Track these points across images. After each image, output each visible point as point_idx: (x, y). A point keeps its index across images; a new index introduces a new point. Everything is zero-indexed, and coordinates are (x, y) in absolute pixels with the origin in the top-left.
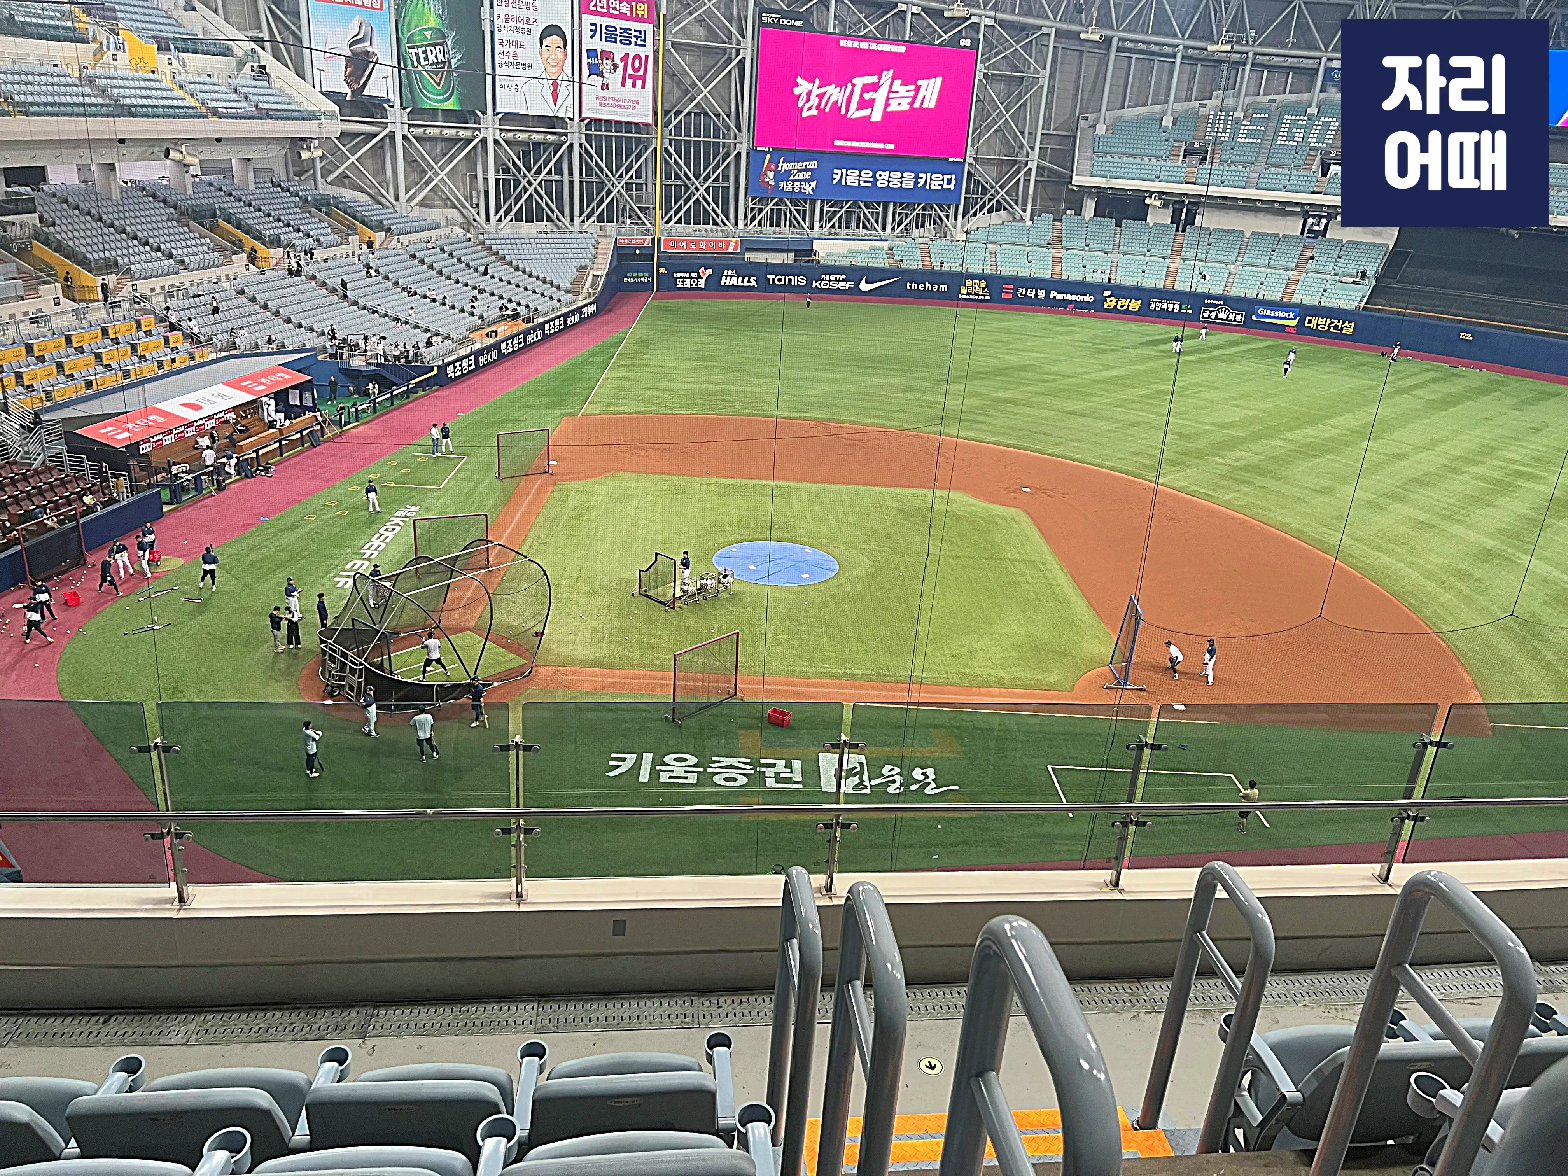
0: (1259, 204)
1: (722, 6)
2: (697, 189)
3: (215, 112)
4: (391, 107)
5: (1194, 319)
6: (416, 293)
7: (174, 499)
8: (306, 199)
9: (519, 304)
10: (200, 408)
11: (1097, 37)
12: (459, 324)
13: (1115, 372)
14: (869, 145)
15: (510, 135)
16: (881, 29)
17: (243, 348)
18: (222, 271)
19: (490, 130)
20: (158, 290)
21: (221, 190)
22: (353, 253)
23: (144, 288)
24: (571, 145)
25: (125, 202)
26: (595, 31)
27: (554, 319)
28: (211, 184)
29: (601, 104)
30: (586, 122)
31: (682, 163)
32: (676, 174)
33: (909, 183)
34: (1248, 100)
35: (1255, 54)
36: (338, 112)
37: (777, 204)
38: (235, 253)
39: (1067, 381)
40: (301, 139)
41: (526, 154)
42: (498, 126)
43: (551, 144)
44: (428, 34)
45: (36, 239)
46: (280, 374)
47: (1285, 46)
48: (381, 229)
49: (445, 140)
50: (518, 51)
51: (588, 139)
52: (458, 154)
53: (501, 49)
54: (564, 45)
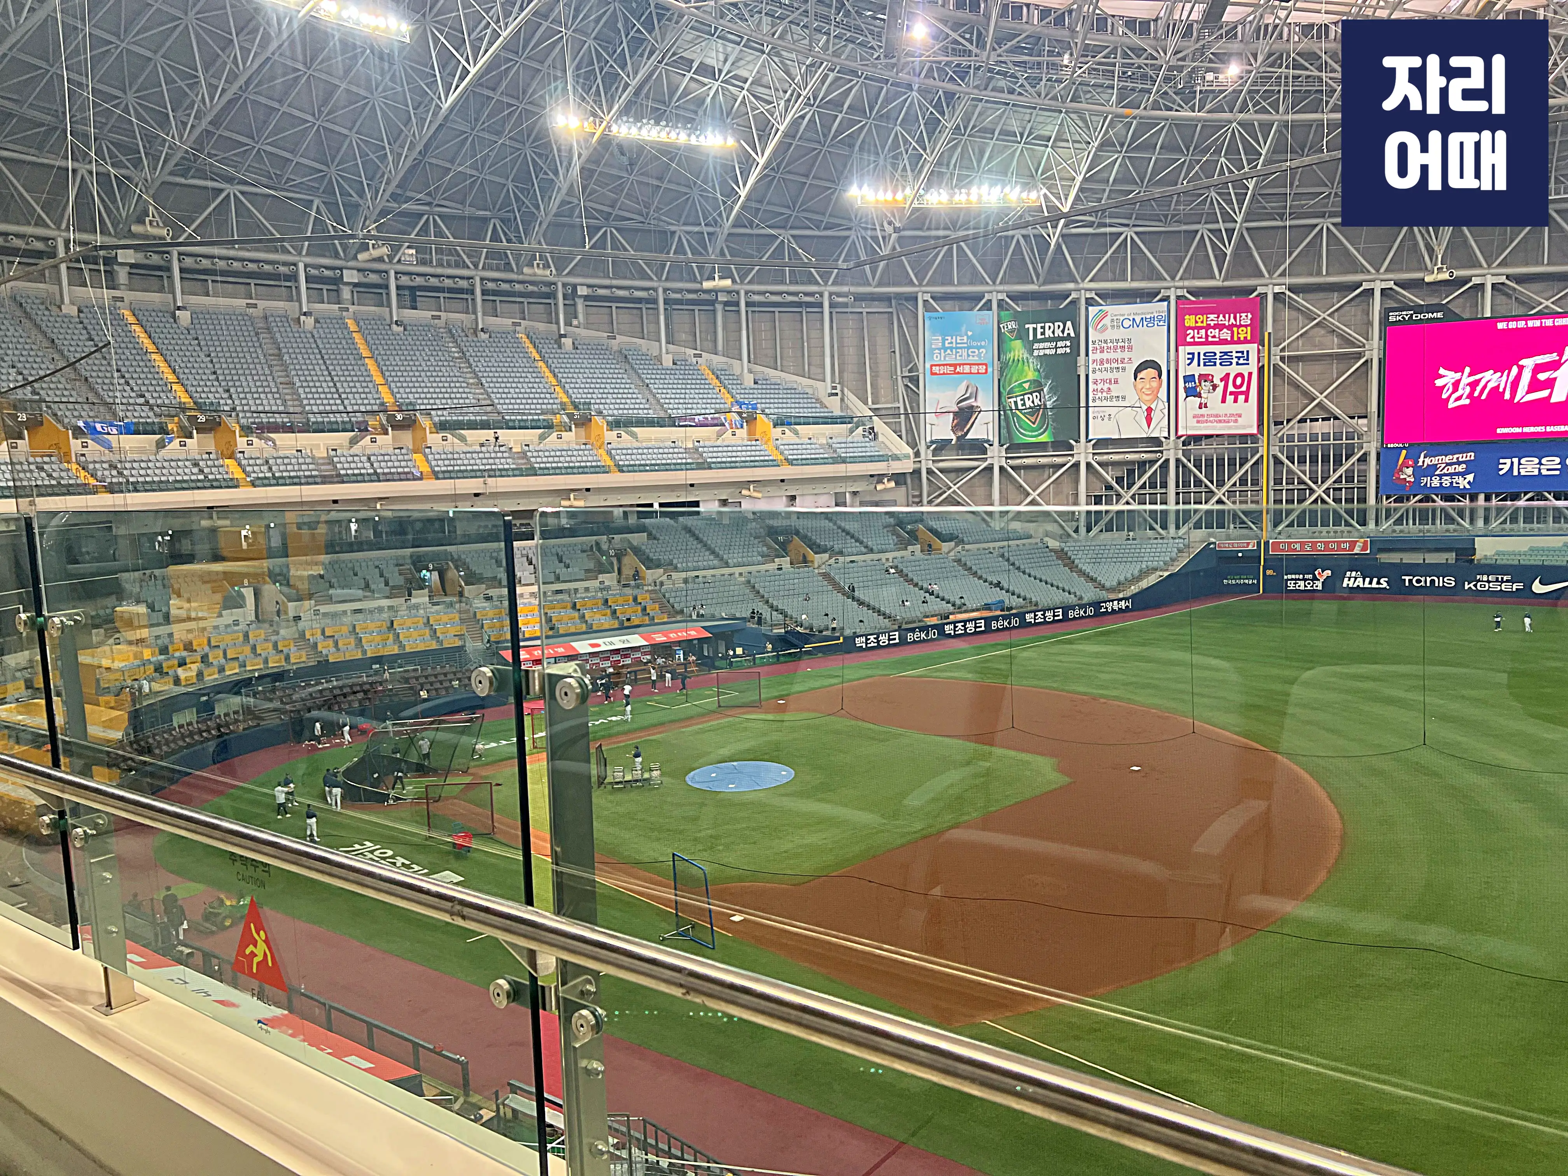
3: (794, 462)
4: (991, 445)
10: (599, 646)
14: (1549, 429)
15: (1105, 457)
19: (1083, 455)
24: (1167, 461)
26: (1192, 359)
27: (1044, 610)
29: (1198, 422)
30: (1182, 439)
37: (1421, 501)
38: (781, 556)
40: (877, 475)
41: (1131, 472)
42: (1091, 450)
44: (1026, 386)
46: (691, 632)
48: (951, 540)
49: (1043, 467)
50: (1112, 387)
51: (1186, 453)
52: (1049, 477)
53: (1095, 387)
54: (1160, 375)
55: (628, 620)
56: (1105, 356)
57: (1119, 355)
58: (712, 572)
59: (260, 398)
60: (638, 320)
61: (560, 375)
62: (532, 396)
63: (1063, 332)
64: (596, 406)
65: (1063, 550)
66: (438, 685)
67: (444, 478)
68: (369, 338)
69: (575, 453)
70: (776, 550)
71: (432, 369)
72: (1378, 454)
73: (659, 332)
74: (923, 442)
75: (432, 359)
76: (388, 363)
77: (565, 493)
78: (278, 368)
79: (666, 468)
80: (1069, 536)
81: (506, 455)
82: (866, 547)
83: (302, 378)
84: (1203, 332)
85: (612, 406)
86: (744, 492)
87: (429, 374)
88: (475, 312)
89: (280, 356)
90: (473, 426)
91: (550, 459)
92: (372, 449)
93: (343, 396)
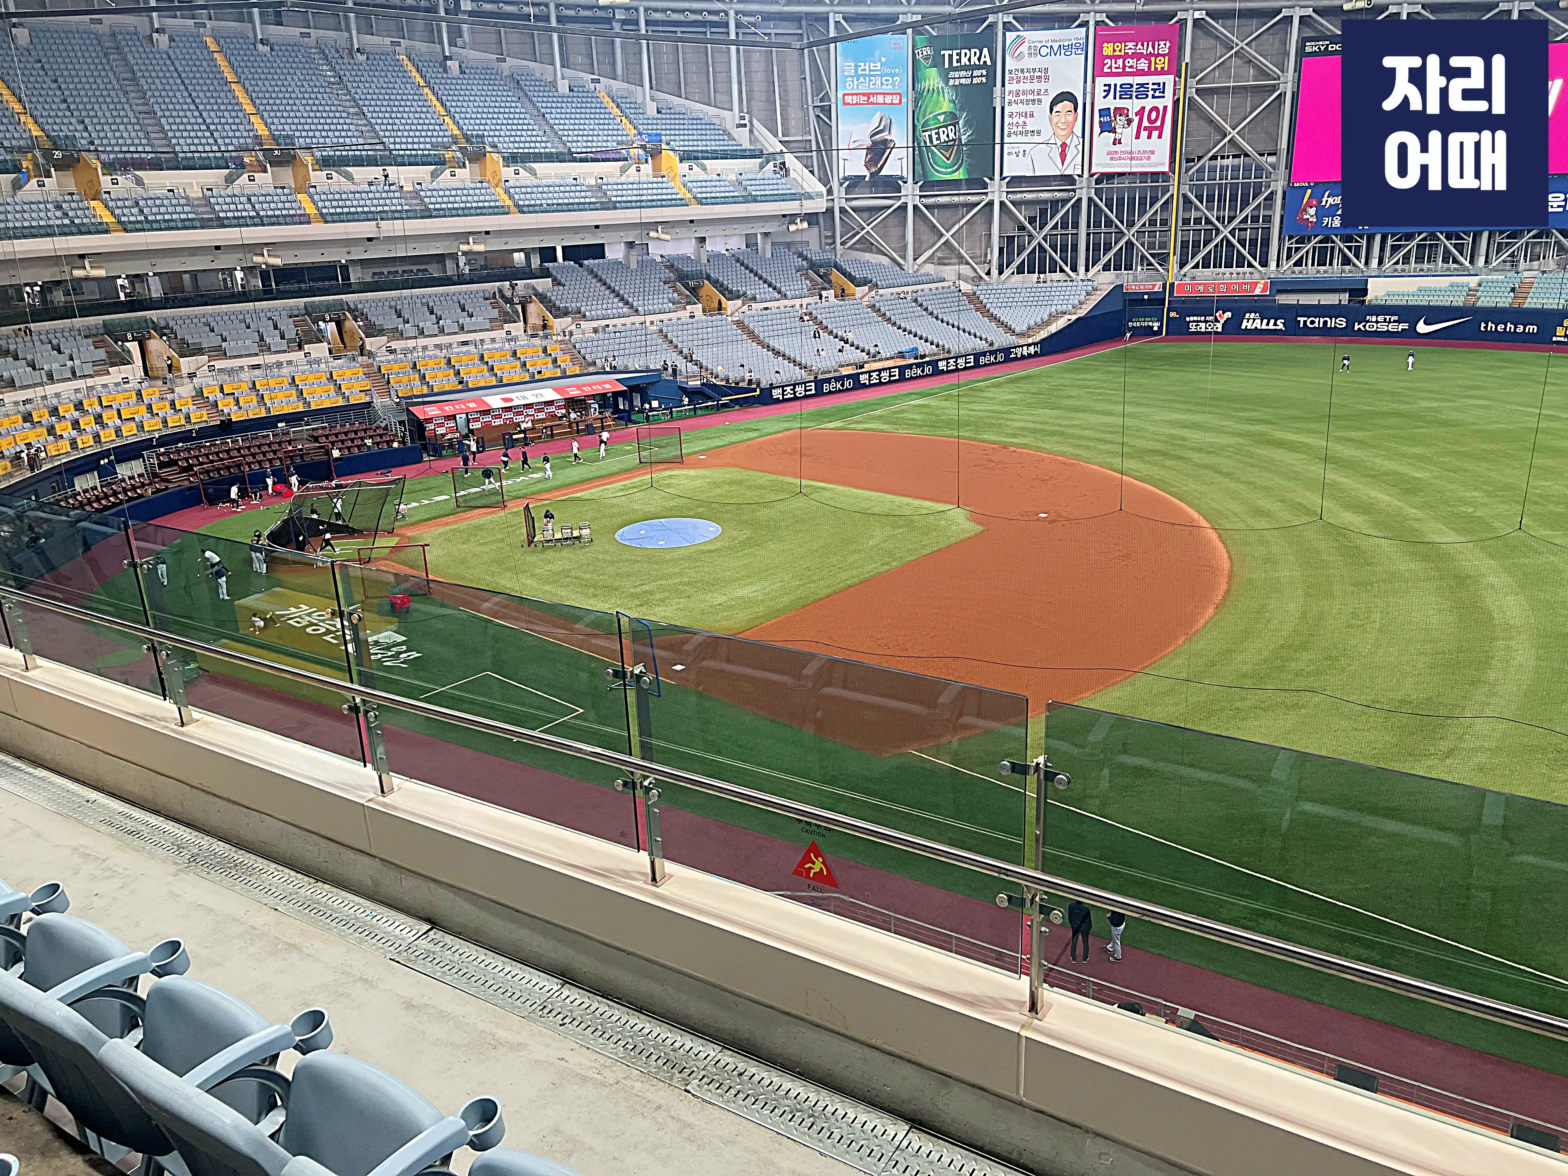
2: (1221, 232)
3: (703, 201)
4: (905, 182)
10: (512, 401)
15: (1019, 196)
19: (997, 193)
23: (585, 326)
24: (1080, 200)
26: (1108, 91)
27: (956, 357)
29: (1112, 159)
30: (1095, 177)
31: (1202, 207)
40: (785, 215)
42: (1005, 189)
43: (1059, 201)
44: (941, 118)
45: (534, 294)
46: (606, 385)
48: (865, 285)
49: (956, 206)
50: (1028, 120)
51: (1098, 192)
52: (963, 217)
53: (1010, 120)
54: (1076, 109)
55: (540, 372)
56: (1021, 87)
57: (1036, 86)
58: (623, 321)
59: (118, 130)
60: (528, 39)
61: (448, 104)
62: (419, 127)
63: (979, 59)
64: (490, 139)
65: (974, 294)
66: (350, 444)
67: (334, 222)
68: (232, 59)
69: (471, 192)
70: (687, 296)
71: (306, 96)
72: (1284, 193)
73: (552, 54)
74: (835, 178)
75: (305, 83)
76: (257, 89)
77: (464, 236)
78: (133, 95)
79: (569, 208)
80: (981, 277)
81: (397, 195)
82: (779, 292)
83: (164, 107)
84: (1120, 61)
85: (507, 139)
86: (653, 234)
87: (304, 102)
88: (348, 29)
89: (134, 79)
90: (359, 162)
91: (446, 199)
92: (250, 188)
93: (212, 127)
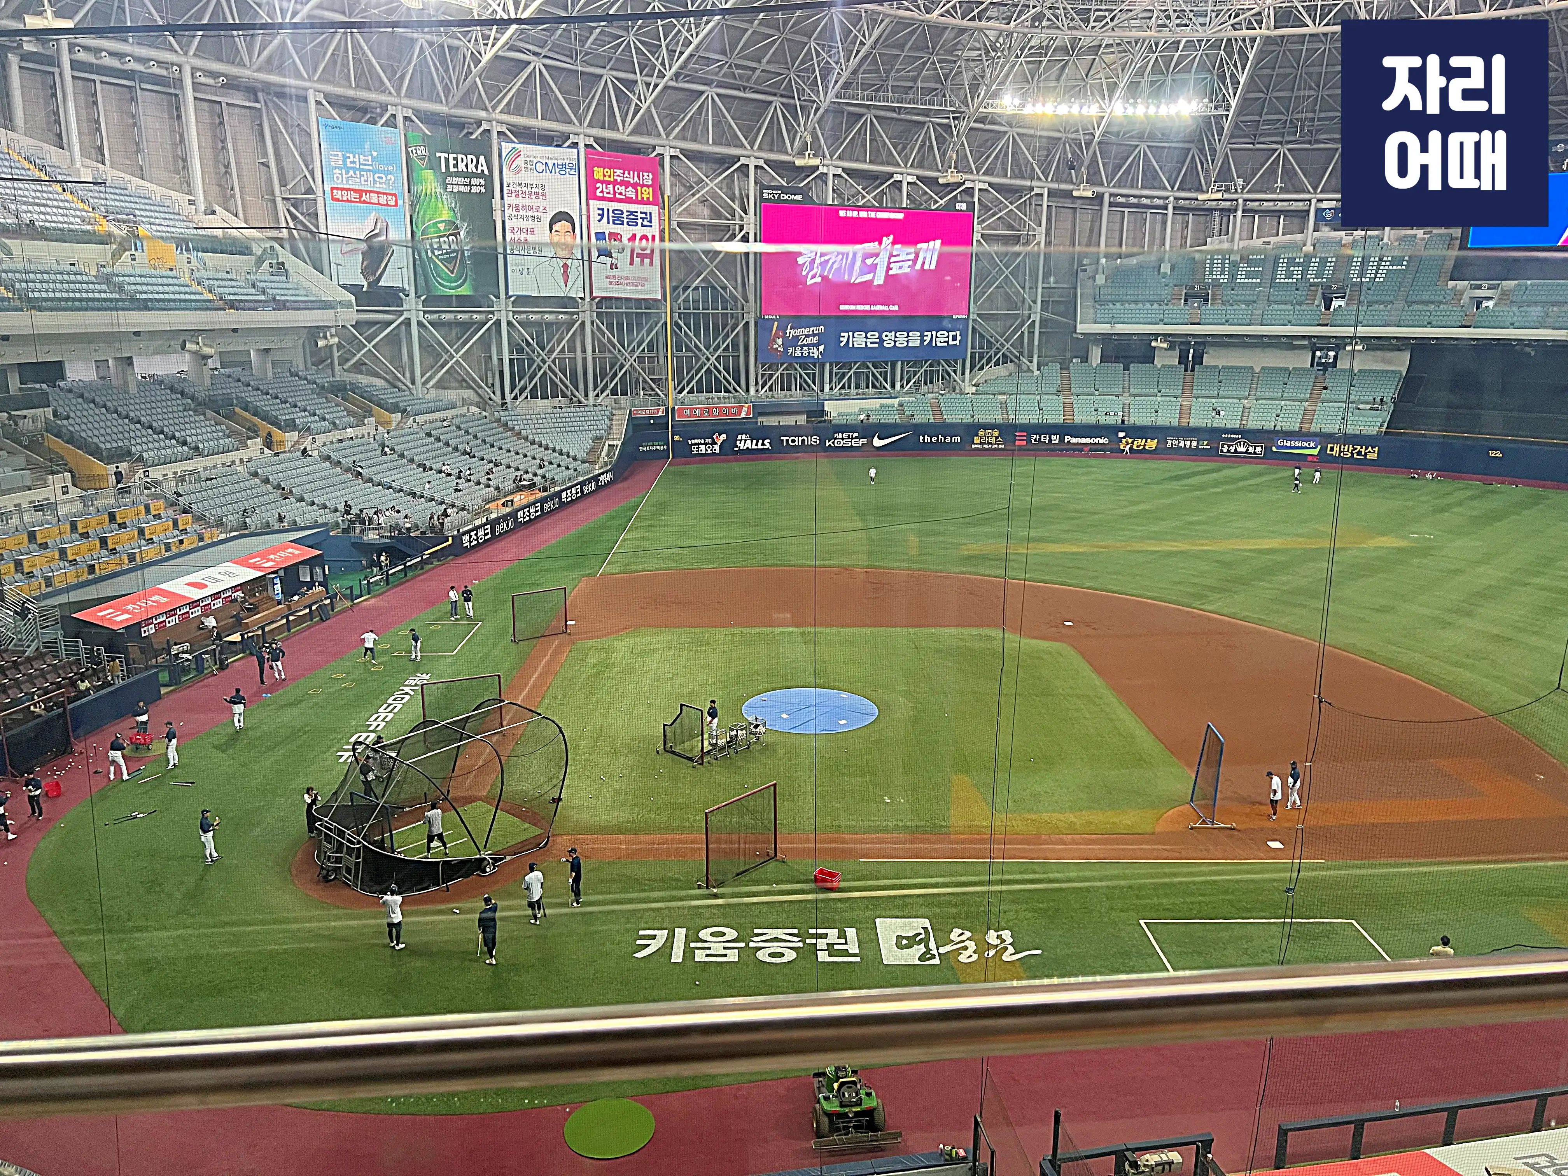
0: (1265, 340)
1: (724, 186)
2: (708, 359)
3: (232, 305)
4: (407, 295)
5: (1213, 454)
6: (431, 469)
7: (174, 681)
8: (323, 387)
9: (535, 475)
10: (206, 586)
11: (1089, 194)
12: (473, 496)
13: (1142, 507)
14: (873, 308)
15: (524, 316)
16: (879, 198)
17: (253, 528)
18: (235, 456)
19: (503, 312)
20: (170, 475)
21: (239, 380)
22: (369, 434)
23: (156, 473)
24: (583, 323)
25: (142, 394)
26: (602, 215)
27: (570, 488)
28: (229, 376)
29: (611, 283)
30: (597, 300)
31: (692, 335)
32: (686, 346)
33: (915, 342)
34: (1242, 244)
35: (1245, 200)
36: (354, 302)
37: (786, 369)
38: (249, 438)
39: (1096, 517)
40: (318, 327)
41: (540, 334)
42: (510, 308)
43: (563, 323)
44: (442, 226)
45: (47, 431)
46: (290, 550)
47: (1275, 192)
49: (463, 324)
51: (599, 316)
52: (471, 337)
53: (512, 235)
54: (573, 230)
56: (520, 201)
57: (534, 202)
63: (476, 167)
65: (500, 420)
72: (756, 323)
84: (611, 187)
